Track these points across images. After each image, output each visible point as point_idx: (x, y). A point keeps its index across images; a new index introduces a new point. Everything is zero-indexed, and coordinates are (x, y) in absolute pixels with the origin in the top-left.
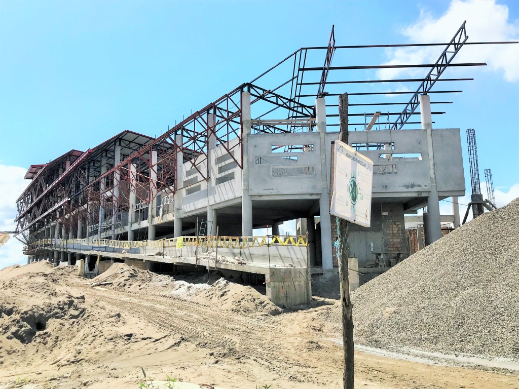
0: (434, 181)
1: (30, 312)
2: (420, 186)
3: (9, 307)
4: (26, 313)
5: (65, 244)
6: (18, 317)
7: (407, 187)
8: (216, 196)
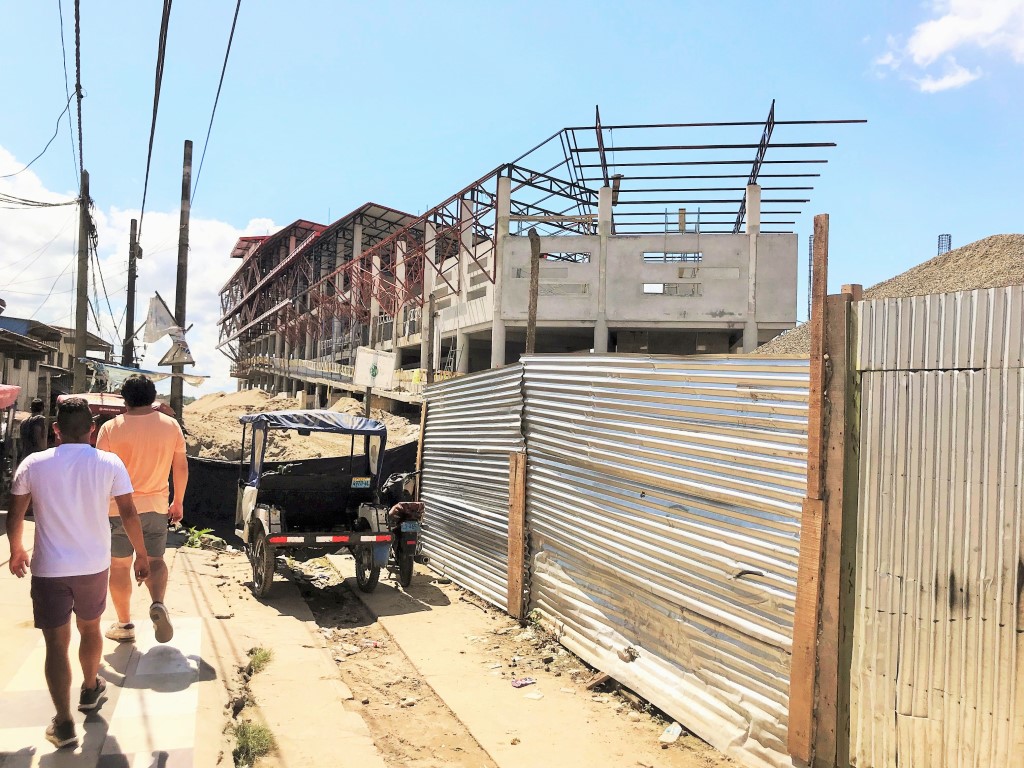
0: (753, 308)
1: (229, 447)
2: (732, 314)
3: (208, 440)
4: (225, 447)
5: (287, 366)
6: (217, 450)
7: (714, 315)
8: (467, 316)
